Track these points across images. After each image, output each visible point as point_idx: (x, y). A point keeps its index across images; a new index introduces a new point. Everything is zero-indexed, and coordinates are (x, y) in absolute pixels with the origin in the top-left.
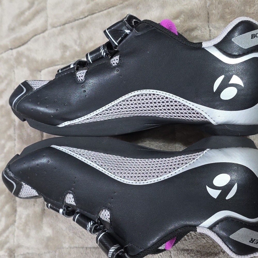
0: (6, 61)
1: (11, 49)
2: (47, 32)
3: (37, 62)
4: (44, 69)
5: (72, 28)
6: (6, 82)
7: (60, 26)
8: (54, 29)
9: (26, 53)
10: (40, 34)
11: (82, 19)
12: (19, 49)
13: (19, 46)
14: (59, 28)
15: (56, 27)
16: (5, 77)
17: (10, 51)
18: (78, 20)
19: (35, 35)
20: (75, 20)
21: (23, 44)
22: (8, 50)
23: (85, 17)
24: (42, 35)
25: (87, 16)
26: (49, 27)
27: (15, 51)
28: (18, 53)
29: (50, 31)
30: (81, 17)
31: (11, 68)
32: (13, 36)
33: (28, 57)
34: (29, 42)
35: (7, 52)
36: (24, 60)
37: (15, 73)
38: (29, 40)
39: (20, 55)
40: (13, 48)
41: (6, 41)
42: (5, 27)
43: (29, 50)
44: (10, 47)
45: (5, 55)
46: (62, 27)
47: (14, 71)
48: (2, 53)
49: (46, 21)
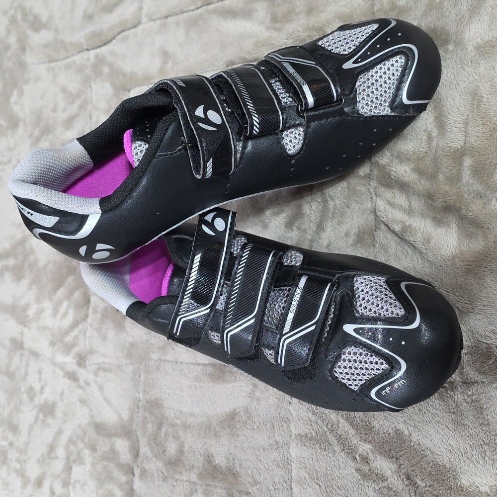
0: (80, 69)
1: (88, 50)
2: (140, 27)
3: (124, 75)
4: (135, 87)
5: (178, 24)
6: (78, 103)
7: (160, 19)
8: (152, 23)
9: (110, 58)
10: (129, 29)
11: (193, 10)
12: (99, 51)
13: (100, 47)
14: (158, 22)
15: (154, 20)
16: (78, 95)
17: (86, 52)
18: (186, 12)
19: (123, 31)
20: (183, 12)
21: (105, 44)
22: (82, 51)
23: (198, 8)
24: (133, 30)
25: (201, 7)
26: (144, 20)
27: (92, 53)
28: (97, 56)
29: (145, 25)
30: (192, 8)
31: (87, 81)
32: (91, 28)
33: (111, 66)
34: (114, 41)
35: (81, 54)
36: (106, 70)
37: (91, 90)
38: (114, 38)
39: (100, 60)
40: (89, 48)
41: (79, 37)
42: (79, 13)
43: (113, 54)
44: (85, 47)
45: (78, 58)
46: (163, 20)
47: (90, 86)
48: (73, 55)
49: (140, 9)
